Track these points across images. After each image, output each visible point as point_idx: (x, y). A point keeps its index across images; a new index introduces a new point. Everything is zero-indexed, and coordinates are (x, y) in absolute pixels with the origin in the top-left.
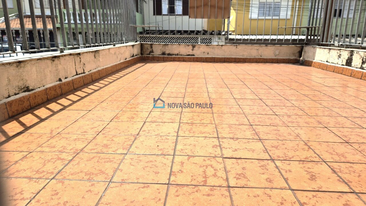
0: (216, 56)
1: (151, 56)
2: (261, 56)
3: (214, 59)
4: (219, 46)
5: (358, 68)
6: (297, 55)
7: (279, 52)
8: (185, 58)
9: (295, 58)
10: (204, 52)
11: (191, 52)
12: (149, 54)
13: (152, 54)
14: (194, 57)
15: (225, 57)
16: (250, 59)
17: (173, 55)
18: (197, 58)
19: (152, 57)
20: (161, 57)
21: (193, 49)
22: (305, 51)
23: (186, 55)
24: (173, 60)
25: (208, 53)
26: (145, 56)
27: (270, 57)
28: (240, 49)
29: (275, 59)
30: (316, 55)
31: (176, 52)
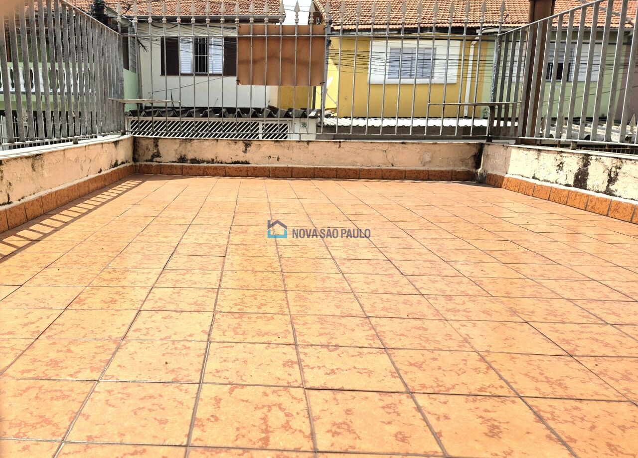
0: (295, 164)
1: (154, 164)
2: (393, 166)
3: (292, 172)
4: (301, 143)
5: (601, 192)
6: (471, 162)
7: (432, 157)
8: (229, 168)
9: (467, 169)
10: (270, 156)
11: (241, 157)
12: (151, 161)
13: (158, 159)
14: (247, 167)
15: (316, 167)
16: (369, 171)
17: (203, 162)
18: (255, 168)
19: (157, 165)
20: (176, 167)
21: (246, 150)
22: (488, 155)
23: (231, 162)
24: (201, 172)
25: (278, 159)
26: (141, 165)
27: (413, 168)
28: (346, 149)
29: (423, 171)
30: (511, 163)
31: (208, 156)
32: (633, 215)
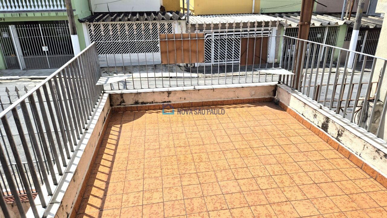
0: (193, 100)
1: (122, 106)
2: (238, 98)
3: (192, 104)
4: (195, 91)
5: (334, 138)
6: (272, 93)
7: (255, 93)
8: (161, 105)
9: (270, 96)
10: (181, 98)
11: (167, 99)
12: (120, 105)
13: (124, 104)
15: (203, 101)
16: (228, 101)
17: (148, 103)
18: (174, 104)
19: (124, 107)
20: (134, 107)
21: (169, 96)
22: (280, 92)
23: (161, 102)
24: (147, 108)
25: (185, 99)
26: (115, 108)
29: (251, 99)
30: (291, 101)
31: (150, 100)
32: (349, 156)
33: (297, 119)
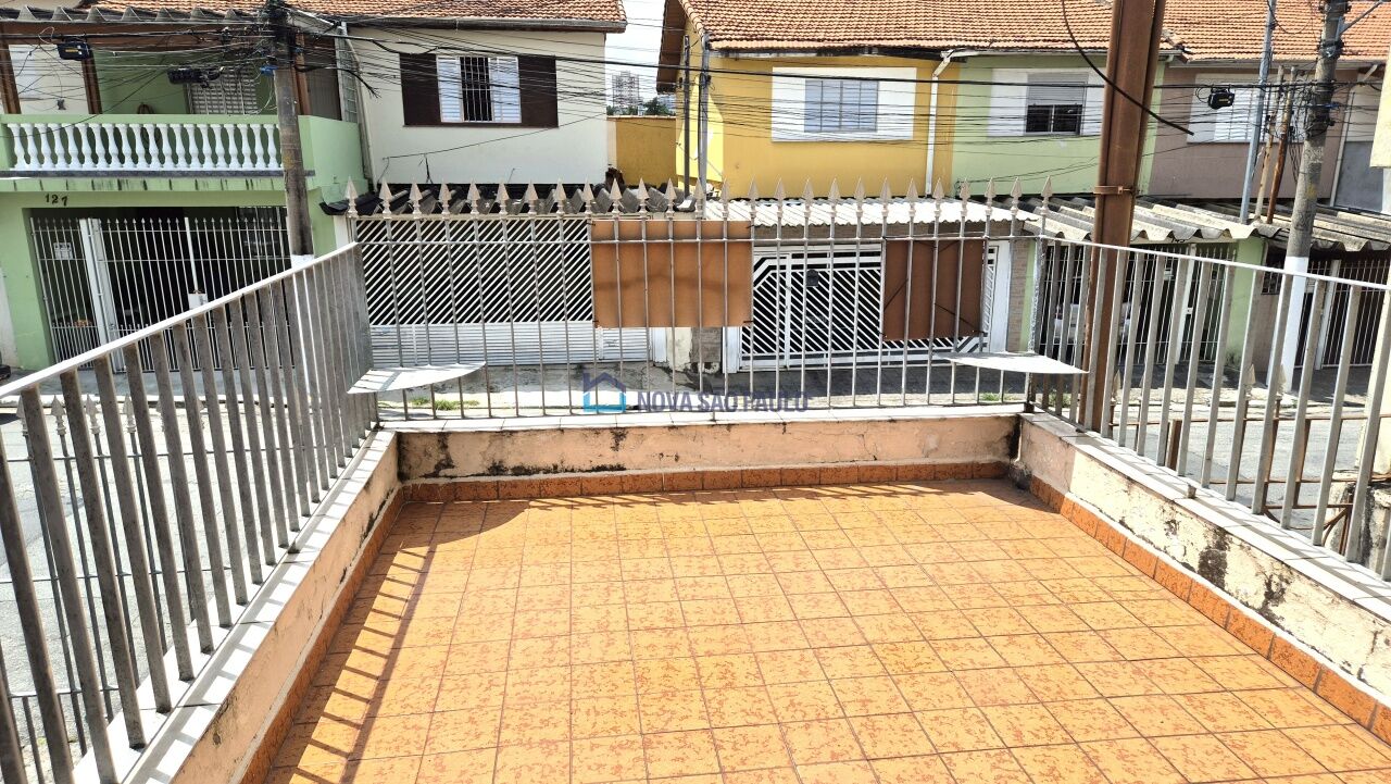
0: (707, 465)
1: (442, 481)
2: (876, 460)
3: (703, 480)
4: (718, 428)
6: (1002, 447)
7: (940, 442)
8: (588, 480)
9: (996, 458)
10: (662, 454)
11: (609, 458)
12: (435, 475)
13: (449, 472)
14: (621, 477)
15: (745, 468)
16: (837, 470)
17: (537, 471)
18: (635, 478)
19: (448, 485)
20: (484, 485)
21: (617, 446)
22: (1031, 442)
23: (589, 469)
24: (535, 491)
25: (677, 458)
26: (415, 486)
27: (908, 462)
28: (796, 436)
29: (926, 466)
30: (1076, 475)
31: (547, 460)
32: (1318, 680)
33: (1100, 541)
